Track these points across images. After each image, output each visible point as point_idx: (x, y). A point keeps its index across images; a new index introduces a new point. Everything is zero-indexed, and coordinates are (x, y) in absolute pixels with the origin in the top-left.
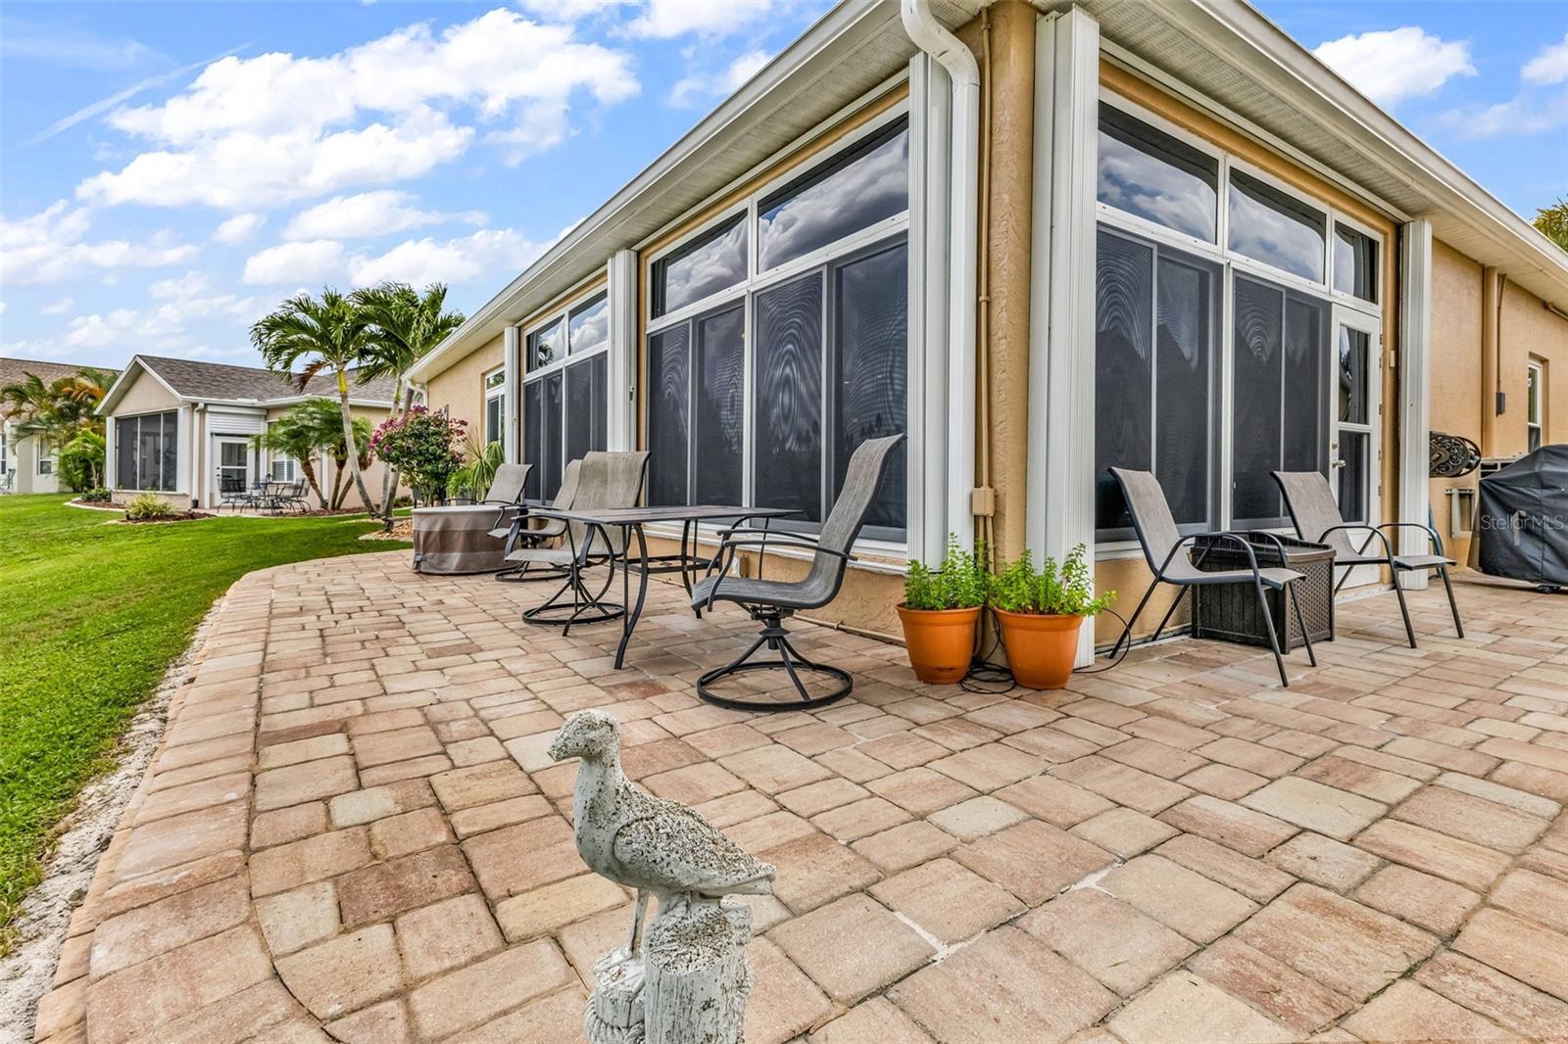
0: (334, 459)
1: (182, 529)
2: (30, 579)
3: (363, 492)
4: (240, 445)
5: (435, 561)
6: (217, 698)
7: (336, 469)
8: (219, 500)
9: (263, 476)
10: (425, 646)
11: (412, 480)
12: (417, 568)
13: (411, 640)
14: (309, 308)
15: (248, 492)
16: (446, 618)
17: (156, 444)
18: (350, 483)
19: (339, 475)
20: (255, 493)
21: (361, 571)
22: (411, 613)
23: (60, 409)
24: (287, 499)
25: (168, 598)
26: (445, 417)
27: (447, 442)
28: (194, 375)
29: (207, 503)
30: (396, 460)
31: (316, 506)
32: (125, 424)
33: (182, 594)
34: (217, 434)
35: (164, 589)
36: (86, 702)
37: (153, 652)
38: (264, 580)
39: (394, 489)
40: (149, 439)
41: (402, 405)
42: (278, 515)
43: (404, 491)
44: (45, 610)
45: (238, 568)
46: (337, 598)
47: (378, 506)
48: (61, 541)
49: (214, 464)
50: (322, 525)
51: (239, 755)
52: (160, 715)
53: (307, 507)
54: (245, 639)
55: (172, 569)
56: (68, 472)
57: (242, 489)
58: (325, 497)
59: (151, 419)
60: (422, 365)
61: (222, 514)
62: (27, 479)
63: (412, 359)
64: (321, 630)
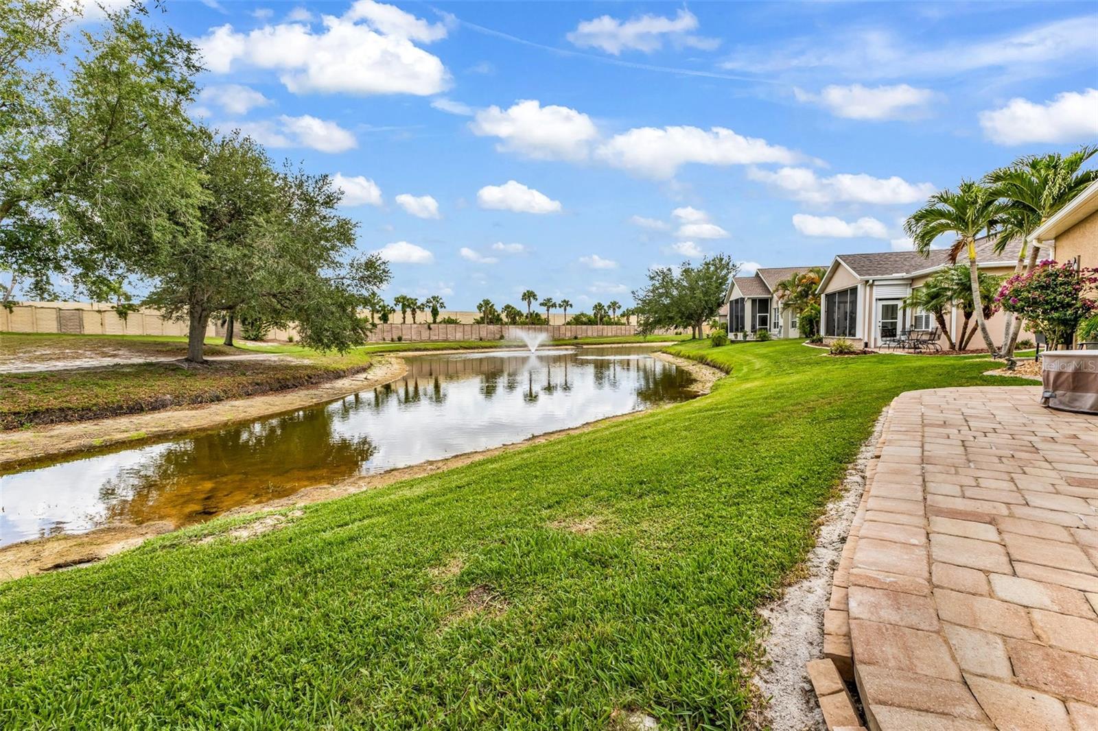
0: (962, 312)
1: (860, 361)
2: (791, 384)
3: (986, 337)
4: (893, 306)
5: (1066, 399)
6: (896, 472)
7: (964, 319)
8: (880, 343)
9: (908, 326)
10: (1063, 474)
11: (1037, 326)
12: (1045, 403)
13: (1047, 465)
14: (948, 198)
15: (898, 337)
16: (1083, 452)
17: (845, 308)
18: (975, 330)
19: (966, 324)
20: (903, 338)
21: (990, 400)
22: (1043, 441)
23: (801, 292)
24: (925, 342)
25: (857, 403)
26: (1075, 267)
27: (1077, 290)
28: (867, 262)
29: (873, 346)
30: (1021, 310)
31: (946, 347)
32: (830, 297)
33: (863, 401)
34: (880, 300)
35: (853, 397)
36: (823, 456)
37: (852, 434)
38: (915, 398)
39: (1016, 334)
40: (842, 305)
41: (1027, 262)
42: (918, 353)
43: (1026, 335)
44: (799, 400)
45: (895, 388)
46: (973, 419)
47: (999, 349)
48: (802, 364)
49: (878, 319)
50: (952, 362)
51: (915, 515)
52: (861, 474)
53: (939, 348)
54: (908, 437)
55: (856, 385)
56: (803, 326)
57: (895, 336)
58: (954, 341)
59: (843, 293)
60: (1048, 225)
61: (882, 351)
62: (787, 332)
63: (1040, 220)
64: (963, 441)
